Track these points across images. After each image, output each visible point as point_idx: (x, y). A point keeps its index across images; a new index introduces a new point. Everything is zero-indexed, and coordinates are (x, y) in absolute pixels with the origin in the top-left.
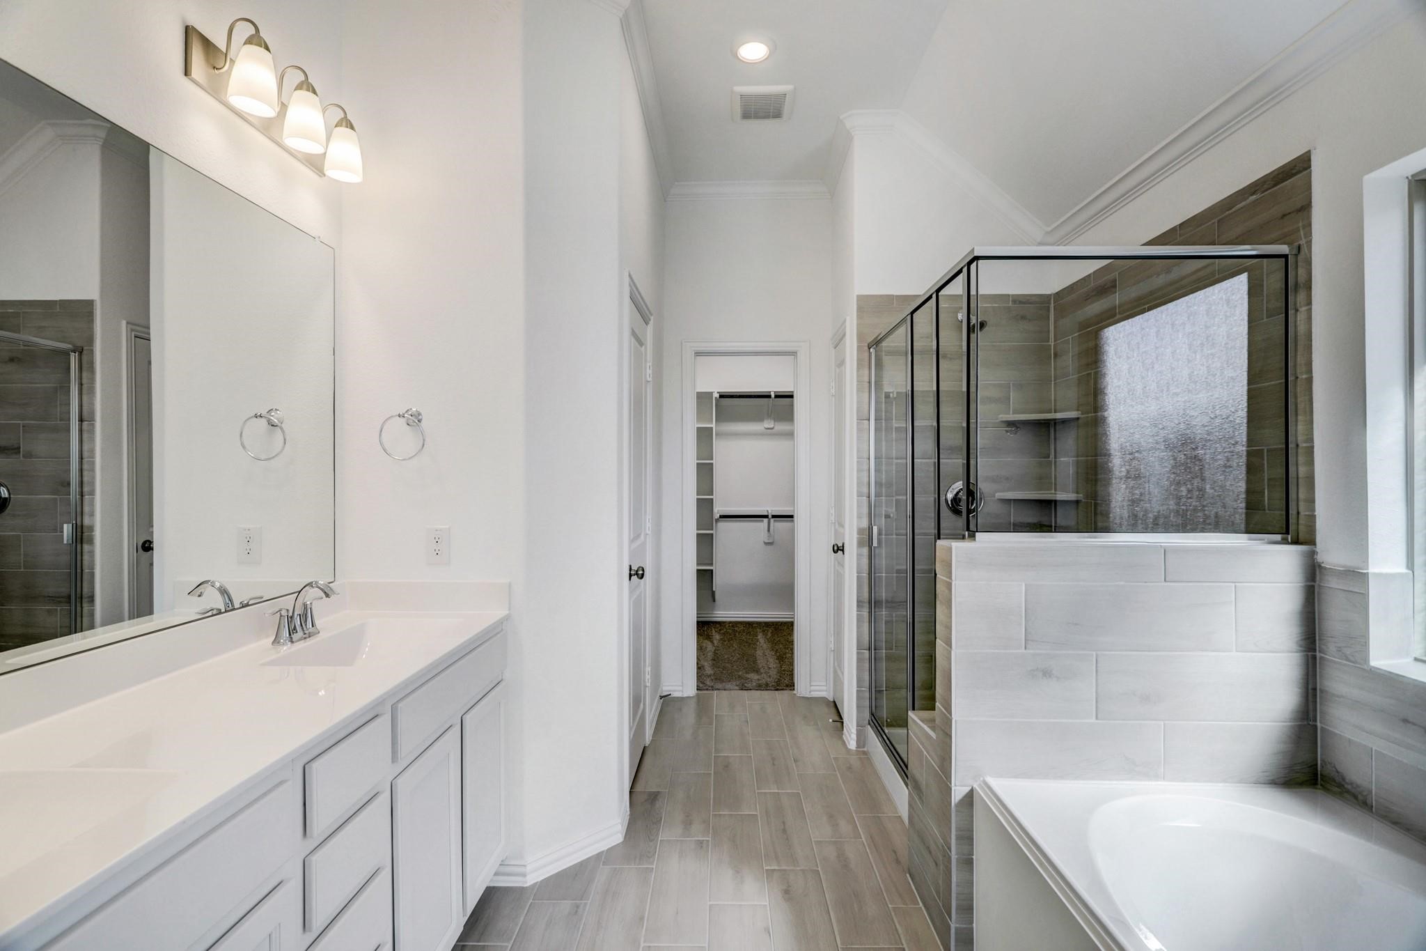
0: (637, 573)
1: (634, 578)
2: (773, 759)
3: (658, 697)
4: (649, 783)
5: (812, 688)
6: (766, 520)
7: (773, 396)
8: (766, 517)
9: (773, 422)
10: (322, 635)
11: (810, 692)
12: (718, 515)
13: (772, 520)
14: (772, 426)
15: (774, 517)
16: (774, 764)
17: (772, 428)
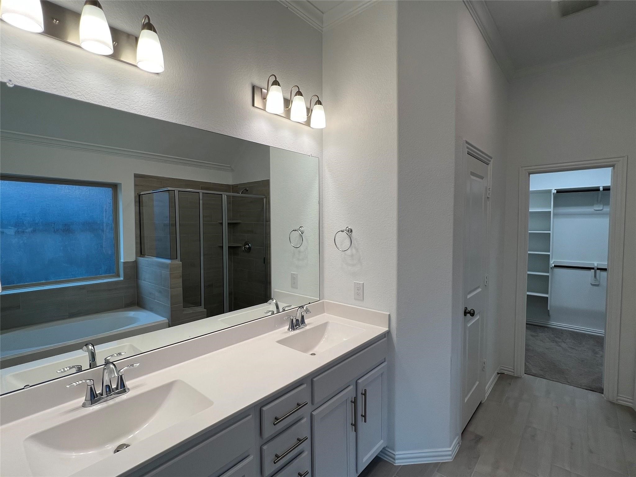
0: (469, 313)
1: (469, 315)
2: (572, 444)
3: (496, 372)
4: (478, 428)
5: (619, 397)
6: (593, 271)
7: (601, 189)
8: (593, 268)
9: (602, 206)
10: (308, 327)
11: (617, 400)
12: (553, 265)
13: (598, 271)
14: (601, 208)
15: (598, 269)
16: (572, 448)
17: (602, 210)
